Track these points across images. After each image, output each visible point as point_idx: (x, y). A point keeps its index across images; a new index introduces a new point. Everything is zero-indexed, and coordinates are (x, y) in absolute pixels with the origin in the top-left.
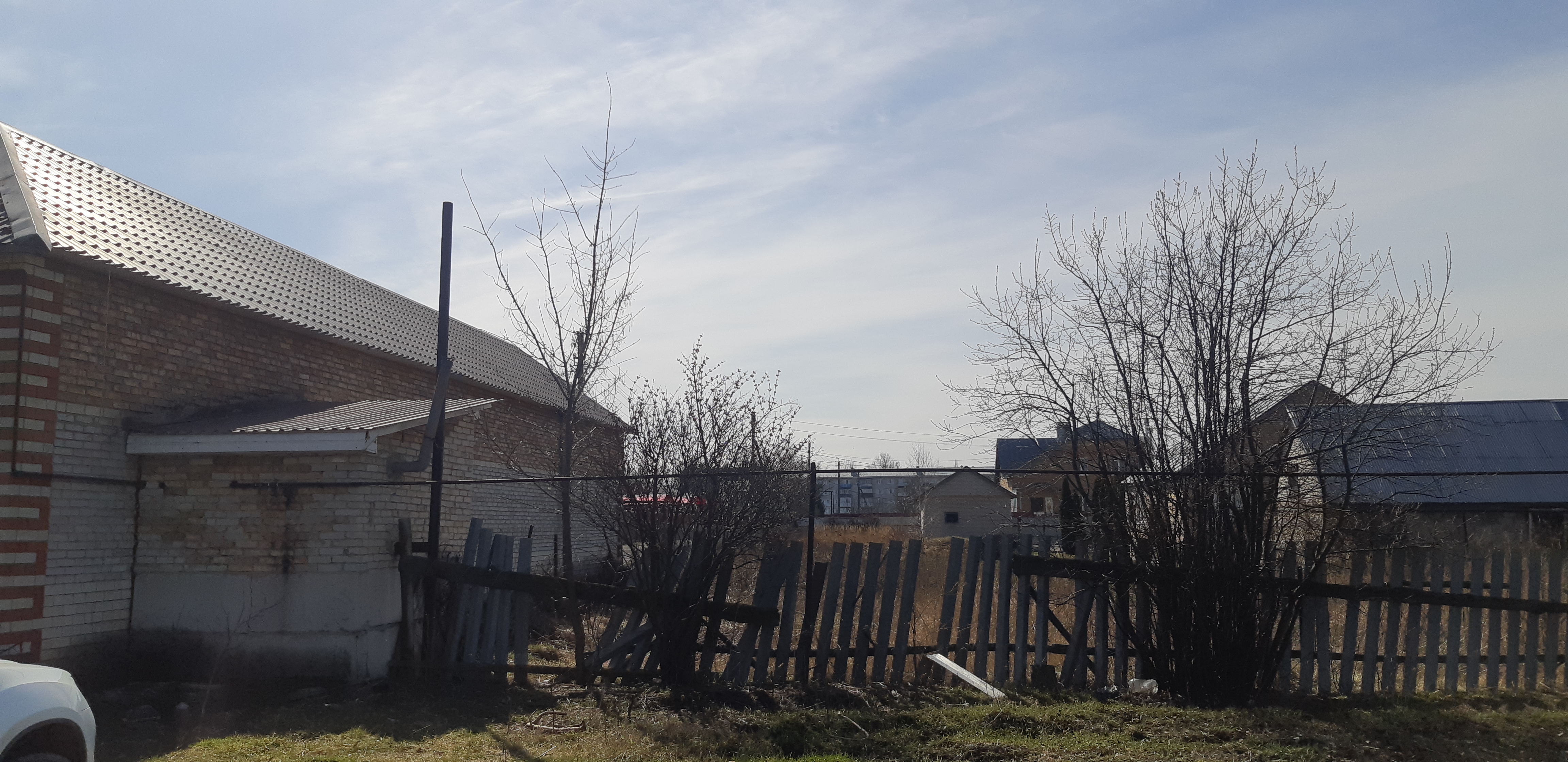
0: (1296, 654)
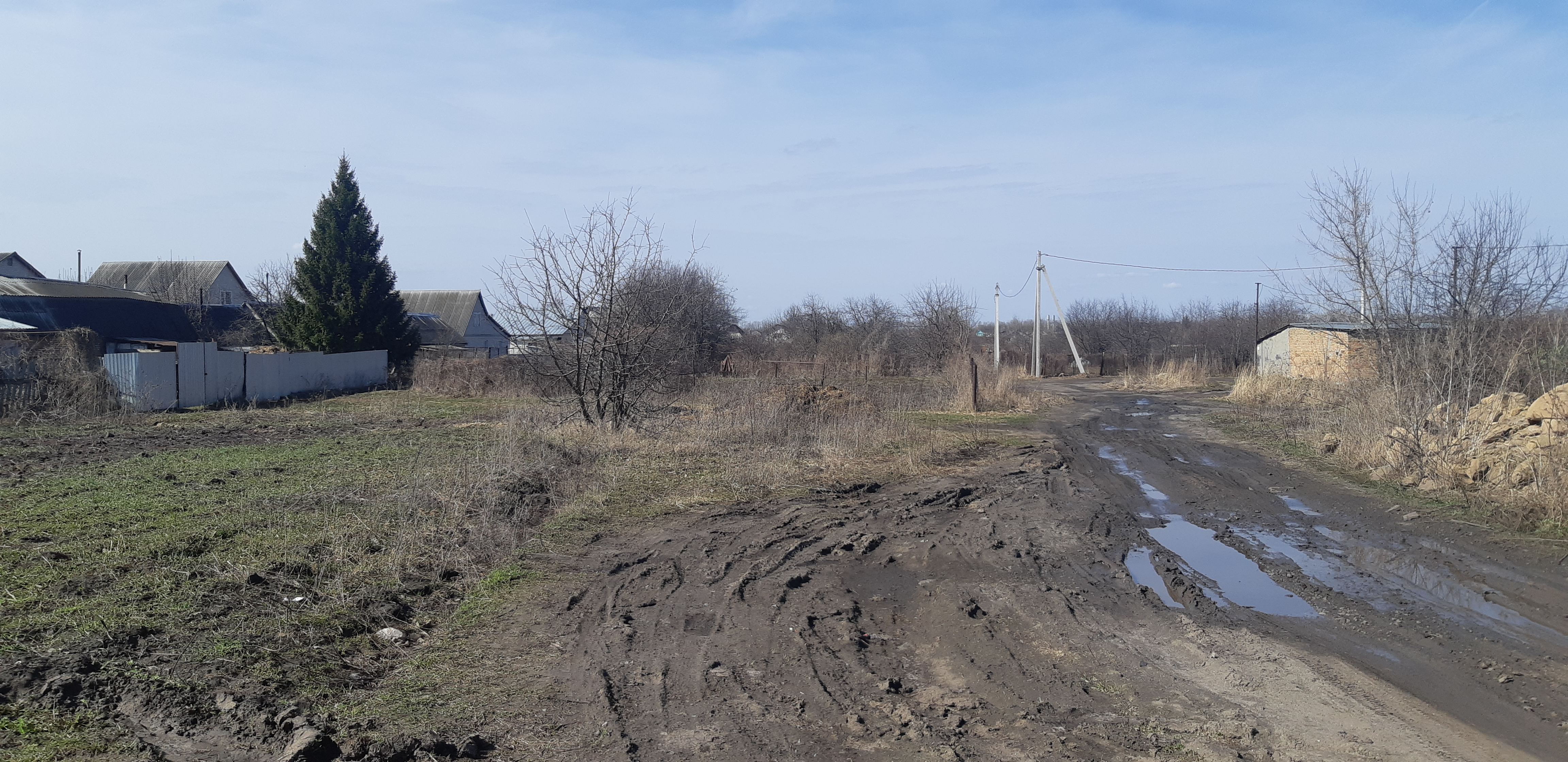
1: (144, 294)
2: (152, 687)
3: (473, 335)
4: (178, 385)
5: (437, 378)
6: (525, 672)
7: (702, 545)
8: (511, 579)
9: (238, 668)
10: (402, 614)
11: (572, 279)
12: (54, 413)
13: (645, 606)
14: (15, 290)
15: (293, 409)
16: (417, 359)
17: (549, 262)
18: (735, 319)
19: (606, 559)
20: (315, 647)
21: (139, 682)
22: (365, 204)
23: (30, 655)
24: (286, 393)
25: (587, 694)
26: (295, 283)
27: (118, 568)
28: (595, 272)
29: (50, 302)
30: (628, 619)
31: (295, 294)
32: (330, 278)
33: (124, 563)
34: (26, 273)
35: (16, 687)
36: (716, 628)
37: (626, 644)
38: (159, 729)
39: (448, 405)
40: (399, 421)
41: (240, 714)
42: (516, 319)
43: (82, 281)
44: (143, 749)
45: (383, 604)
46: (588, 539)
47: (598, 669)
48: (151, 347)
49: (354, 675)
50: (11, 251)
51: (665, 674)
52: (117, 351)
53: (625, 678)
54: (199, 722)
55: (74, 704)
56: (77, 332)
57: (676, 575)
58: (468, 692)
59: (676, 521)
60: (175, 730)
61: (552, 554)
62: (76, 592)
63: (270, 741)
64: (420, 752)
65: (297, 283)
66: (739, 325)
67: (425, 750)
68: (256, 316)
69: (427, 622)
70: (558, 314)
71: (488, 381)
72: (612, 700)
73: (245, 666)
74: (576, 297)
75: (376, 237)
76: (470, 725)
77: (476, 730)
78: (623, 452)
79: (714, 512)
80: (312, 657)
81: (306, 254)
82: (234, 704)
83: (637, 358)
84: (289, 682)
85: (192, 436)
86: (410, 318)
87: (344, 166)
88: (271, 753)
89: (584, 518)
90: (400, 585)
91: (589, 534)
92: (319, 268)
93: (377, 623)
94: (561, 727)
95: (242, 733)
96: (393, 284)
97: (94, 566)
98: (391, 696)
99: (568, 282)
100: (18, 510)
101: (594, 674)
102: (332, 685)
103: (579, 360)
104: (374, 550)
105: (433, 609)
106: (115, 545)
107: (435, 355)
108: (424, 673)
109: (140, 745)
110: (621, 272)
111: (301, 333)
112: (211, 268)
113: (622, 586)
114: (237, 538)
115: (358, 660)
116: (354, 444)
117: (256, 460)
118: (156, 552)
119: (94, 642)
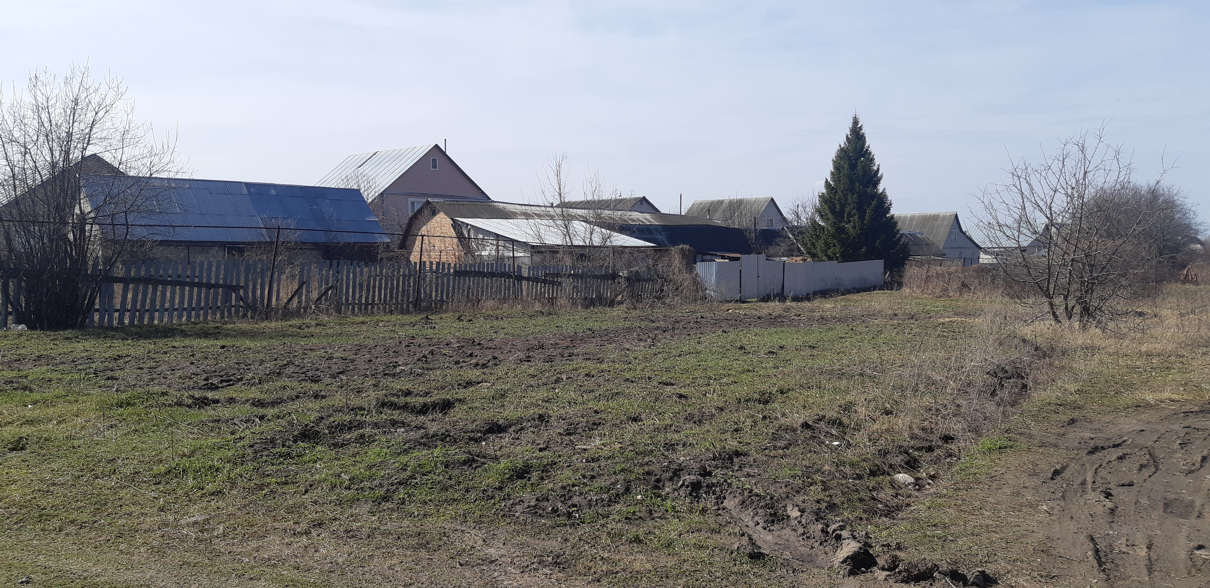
0: (97, 310)
1: (719, 222)
2: (745, 492)
3: (950, 248)
4: (740, 284)
5: (923, 282)
6: (1018, 526)
7: (1175, 437)
8: (1000, 448)
9: (800, 488)
10: (912, 465)
11: (1045, 200)
12: (668, 301)
13: (1123, 485)
14: (645, 221)
15: (816, 303)
16: (907, 267)
17: (1025, 187)
18: (1197, 232)
19: (1083, 441)
20: (850, 481)
21: (737, 488)
22: (870, 149)
23: (670, 460)
24: (811, 291)
25: (1077, 553)
26: (818, 211)
27: (717, 407)
28: (1067, 194)
29: (666, 229)
30: (1108, 495)
31: (818, 219)
32: (843, 207)
33: (721, 405)
34: (650, 210)
35: (664, 480)
36: (1197, 514)
37: (1108, 516)
38: (750, 522)
39: (932, 303)
40: (896, 315)
41: (804, 521)
42: (994, 235)
43: (682, 214)
44: (743, 535)
45: (898, 455)
46: (1064, 422)
47: (1085, 534)
48: (723, 257)
49: (880, 506)
50: (642, 196)
51: (1149, 548)
52: (703, 261)
53: (1111, 545)
54: (776, 522)
55: (698, 497)
56: (681, 248)
57: (1151, 462)
58: (973, 534)
59: (1147, 413)
60: (761, 525)
61: (1034, 432)
62: (693, 421)
63: (825, 545)
64: (938, 575)
65: (819, 211)
66: (1199, 237)
67: (942, 574)
68: (791, 236)
69: (932, 474)
70: (1032, 230)
71: (964, 285)
72: (1100, 563)
73: (804, 487)
74: (1049, 215)
75: (878, 174)
76: (976, 561)
77: (982, 566)
78: (1090, 349)
79: (1187, 408)
80: (849, 488)
81: (826, 189)
82: (799, 514)
83: (1104, 268)
84: (835, 504)
85: (752, 319)
86: (902, 235)
87: (856, 122)
88: (826, 553)
89: (1060, 404)
90: (909, 442)
91: (1065, 418)
92: (835, 199)
93: (893, 469)
94: (1054, 576)
95: (806, 535)
96: (889, 209)
97: (702, 405)
98: (911, 527)
99: (1041, 204)
100: (654, 363)
101: (1082, 538)
102: (865, 511)
103: (1049, 269)
104: (888, 413)
105: (935, 464)
106: (714, 391)
107: (921, 264)
108: (935, 513)
109: (741, 532)
110: (1090, 193)
111: (821, 247)
112: (761, 202)
113: (1100, 466)
114: (790, 394)
115: (882, 495)
116: (863, 330)
117: (797, 339)
118: (740, 399)
119: (707, 457)
